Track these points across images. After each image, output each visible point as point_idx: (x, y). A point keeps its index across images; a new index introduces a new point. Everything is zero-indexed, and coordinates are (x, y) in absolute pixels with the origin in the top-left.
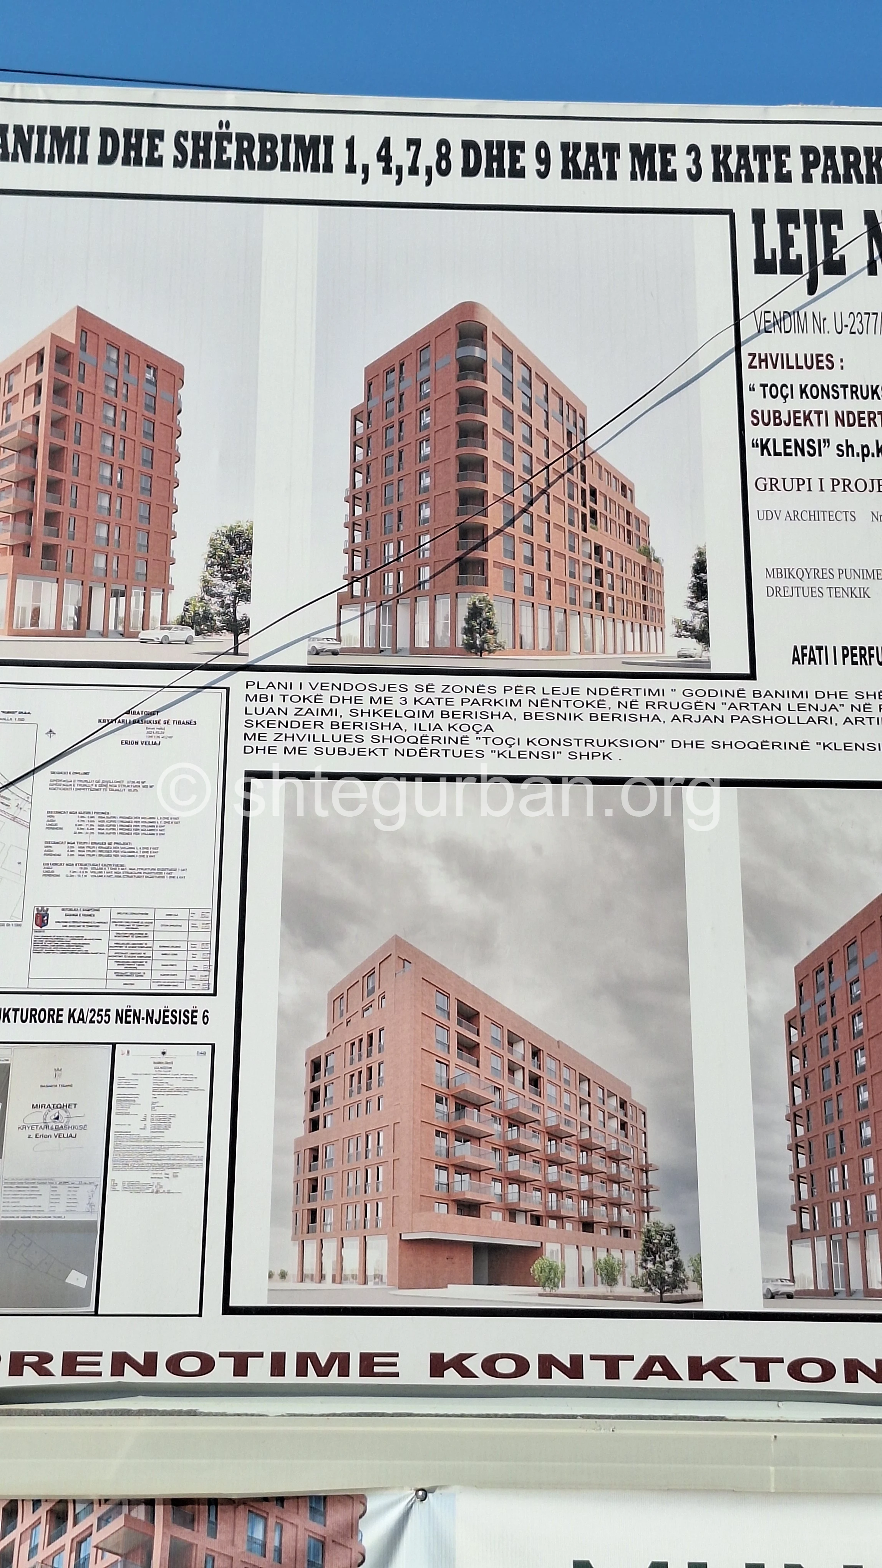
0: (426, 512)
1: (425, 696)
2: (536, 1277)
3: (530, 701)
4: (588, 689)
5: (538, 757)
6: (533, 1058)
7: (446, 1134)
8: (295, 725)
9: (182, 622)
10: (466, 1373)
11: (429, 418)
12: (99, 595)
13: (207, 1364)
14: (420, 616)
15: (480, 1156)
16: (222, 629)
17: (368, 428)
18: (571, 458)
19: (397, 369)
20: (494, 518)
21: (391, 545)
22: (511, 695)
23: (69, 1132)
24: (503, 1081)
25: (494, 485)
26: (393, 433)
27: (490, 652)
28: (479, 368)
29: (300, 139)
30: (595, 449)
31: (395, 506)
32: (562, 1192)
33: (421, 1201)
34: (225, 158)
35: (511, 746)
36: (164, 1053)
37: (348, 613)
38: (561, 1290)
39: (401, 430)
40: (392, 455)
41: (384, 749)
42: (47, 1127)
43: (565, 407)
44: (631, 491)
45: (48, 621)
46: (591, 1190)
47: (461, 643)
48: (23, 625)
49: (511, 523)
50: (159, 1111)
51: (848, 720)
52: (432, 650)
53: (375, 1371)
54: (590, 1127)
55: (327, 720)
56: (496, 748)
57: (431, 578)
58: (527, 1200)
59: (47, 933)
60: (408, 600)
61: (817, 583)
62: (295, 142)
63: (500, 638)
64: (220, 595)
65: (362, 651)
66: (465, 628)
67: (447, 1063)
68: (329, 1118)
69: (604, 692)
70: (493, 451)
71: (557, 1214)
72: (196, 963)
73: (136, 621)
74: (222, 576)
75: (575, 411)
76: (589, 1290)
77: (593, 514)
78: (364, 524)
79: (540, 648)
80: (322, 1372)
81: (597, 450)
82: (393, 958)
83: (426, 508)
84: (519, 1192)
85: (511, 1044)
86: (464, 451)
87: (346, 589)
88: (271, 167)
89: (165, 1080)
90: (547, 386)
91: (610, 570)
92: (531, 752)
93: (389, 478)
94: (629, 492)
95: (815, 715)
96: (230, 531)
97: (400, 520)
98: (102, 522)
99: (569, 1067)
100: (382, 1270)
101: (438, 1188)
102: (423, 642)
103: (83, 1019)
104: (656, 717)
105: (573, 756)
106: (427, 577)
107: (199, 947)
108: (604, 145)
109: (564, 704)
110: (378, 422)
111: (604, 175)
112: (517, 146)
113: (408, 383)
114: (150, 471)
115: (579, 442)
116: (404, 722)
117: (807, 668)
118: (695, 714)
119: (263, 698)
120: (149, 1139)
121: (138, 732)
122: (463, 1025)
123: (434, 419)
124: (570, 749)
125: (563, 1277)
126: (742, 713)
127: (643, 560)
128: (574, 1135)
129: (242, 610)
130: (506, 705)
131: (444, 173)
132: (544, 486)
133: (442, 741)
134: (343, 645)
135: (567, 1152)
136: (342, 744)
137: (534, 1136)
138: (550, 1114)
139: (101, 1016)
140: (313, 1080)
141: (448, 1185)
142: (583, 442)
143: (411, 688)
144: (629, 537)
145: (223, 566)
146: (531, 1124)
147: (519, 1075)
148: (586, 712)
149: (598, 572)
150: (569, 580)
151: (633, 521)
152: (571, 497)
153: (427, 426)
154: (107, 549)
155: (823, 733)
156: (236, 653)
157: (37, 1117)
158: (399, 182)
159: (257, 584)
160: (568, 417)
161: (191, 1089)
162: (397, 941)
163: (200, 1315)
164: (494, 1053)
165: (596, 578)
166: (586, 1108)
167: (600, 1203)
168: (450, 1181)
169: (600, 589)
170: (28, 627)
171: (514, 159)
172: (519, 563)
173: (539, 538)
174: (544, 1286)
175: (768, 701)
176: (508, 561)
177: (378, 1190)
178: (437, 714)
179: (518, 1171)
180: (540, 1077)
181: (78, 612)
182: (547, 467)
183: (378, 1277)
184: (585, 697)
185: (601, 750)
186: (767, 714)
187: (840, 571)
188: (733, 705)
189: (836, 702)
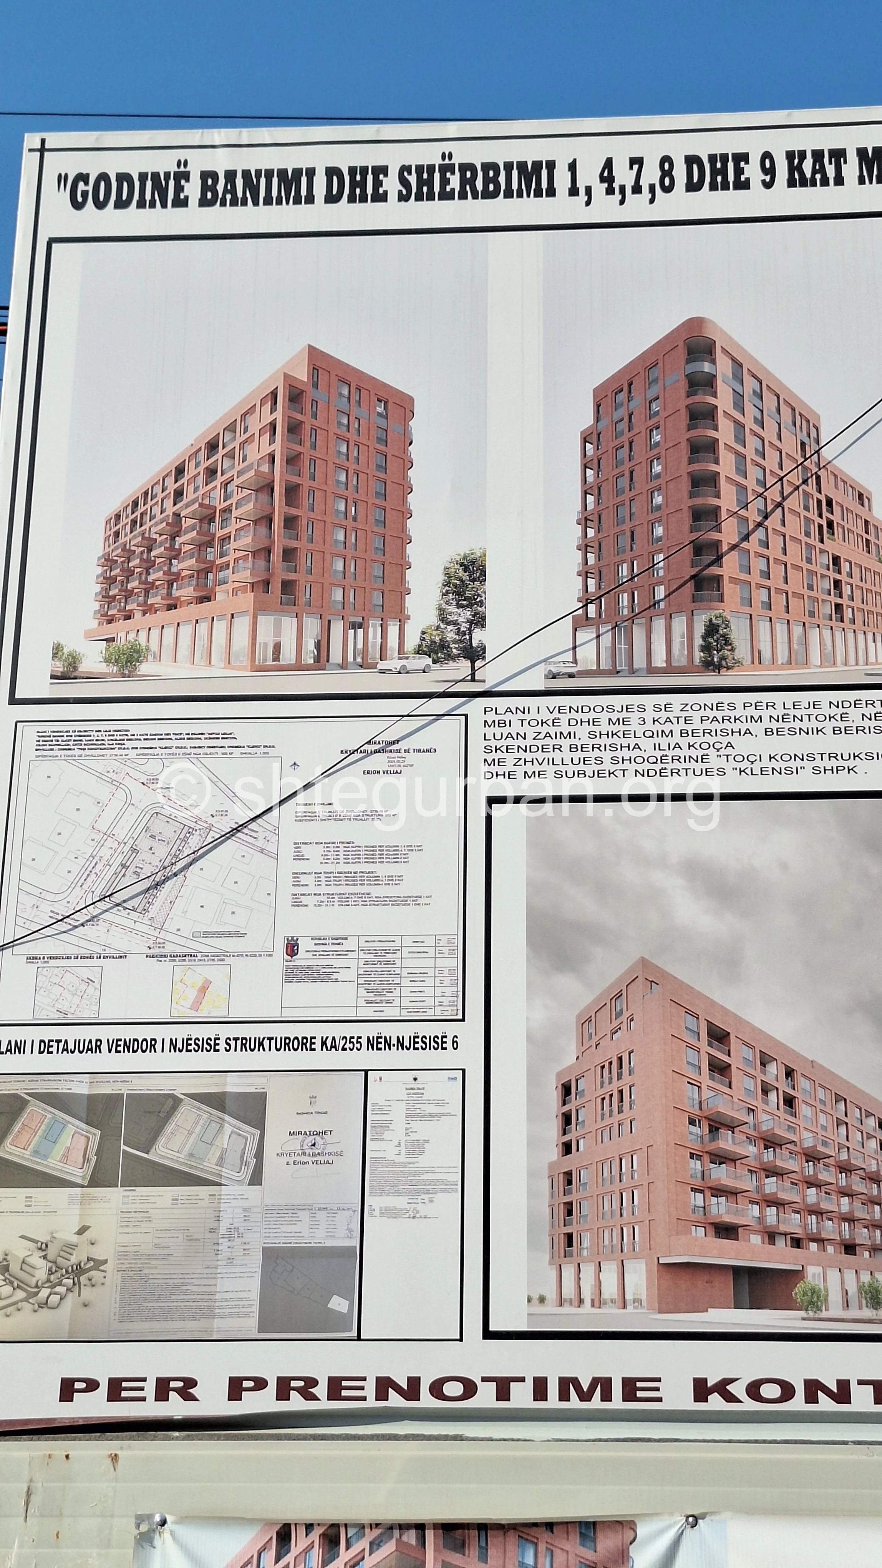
0: (659, 531)
1: (664, 715)
2: (799, 1300)
3: (771, 717)
4: (830, 703)
5: (780, 773)
6: (787, 1079)
7: (701, 1156)
8: (534, 749)
9: (419, 651)
10: (730, 1398)
11: (659, 436)
12: (337, 628)
13: (470, 1389)
14: (656, 636)
15: (736, 1178)
16: (459, 656)
17: (598, 449)
18: (806, 469)
19: (626, 389)
20: (729, 534)
21: (625, 565)
22: (751, 711)
23: (326, 1158)
24: (757, 1102)
25: (727, 500)
26: (624, 453)
27: (728, 668)
28: (709, 383)
29: (522, 166)
30: (830, 459)
31: (627, 527)
32: (822, 1214)
33: (678, 1223)
34: (448, 189)
35: (752, 763)
36: (415, 1079)
37: (585, 635)
38: (824, 1314)
39: (631, 450)
40: (623, 475)
41: (624, 771)
42: (304, 1154)
43: (798, 418)
44: (869, 500)
45: (288, 655)
46: (852, 1212)
47: (698, 661)
48: (265, 660)
49: (746, 538)
50: (413, 1137)
52: (670, 669)
53: (638, 1396)
54: (848, 1148)
55: (565, 743)
56: (738, 765)
57: (666, 597)
58: (787, 1222)
59: (298, 963)
60: (643, 620)
62: (517, 168)
63: (738, 655)
64: (455, 623)
65: (598, 673)
66: (702, 646)
67: (699, 1085)
68: (581, 1142)
69: (846, 704)
70: (726, 466)
71: (817, 1237)
72: (444, 989)
73: (374, 652)
74: (457, 604)
75: (808, 421)
76: (854, 1313)
77: (830, 524)
78: (596, 545)
79: (780, 663)
80: (585, 1396)
81: (833, 460)
82: (641, 980)
83: (659, 526)
84: (778, 1215)
85: (763, 1064)
86: (696, 467)
87: (580, 612)
88: (495, 195)
89: (418, 1106)
90: (778, 398)
91: (849, 580)
92: (773, 769)
93: (620, 499)
94: (866, 501)
96: (464, 559)
97: (633, 540)
98: (338, 556)
99: (824, 1087)
100: (641, 1294)
101: (694, 1211)
102: (659, 660)
103: (335, 1047)
105: (816, 771)
106: (662, 596)
107: (446, 973)
108: (830, 151)
109: (806, 718)
110: (608, 444)
111: (832, 181)
112: (741, 158)
113: (637, 403)
114: (384, 504)
115: (813, 452)
116: (643, 742)
119: (501, 724)
120: (404, 1165)
121: (379, 761)
122: (714, 1046)
123: (665, 438)
124: (814, 764)
125: (826, 1300)
128: (832, 1156)
129: (478, 636)
130: (747, 722)
131: (668, 190)
132: (779, 499)
133: (682, 760)
134: (579, 668)
135: (825, 1173)
136: (581, 767)
137: (791, 1158)
138: (806, 1135)
139: (353, 1043)
140: (564, 1104)
141: (704, 1207)
142: (817, 452)
143: (649, 708)
144: (868, 546)
145: (458, 594)
146: (788, 1146)
147: (773, 1096)
148: (829, 725)
149: (837, 584)
150: (806, 592)
151: (872, 529)
152: (807, 508)
153: (658, 444)
154: (344, 582)
156: (473, 680)
157: (295, 1144)
158: (622, 202)
159: (491, 610)
160: (801, 428)
161: (443, 1115)
162: (644, 963)
163: (461, 1340)
164: (747, 1074)
165: (835, 589)
166: (843, 1129)
167: (861, 1225)
168: (706, 1204)
169: (839, 601)
170: (270, 662)
171: (739, 171)
172: (756, 578)
173: (775, 551)
174: (807, 1310)
176: (743, 576)
177: (633, 1214)
178: (676, 733)
179: (776, 1193)
180: (795, 1097)
181: (318, 645)
182: (781, 479)
183: (637, 1301)
184: (826, 710)
185: (846, 764)
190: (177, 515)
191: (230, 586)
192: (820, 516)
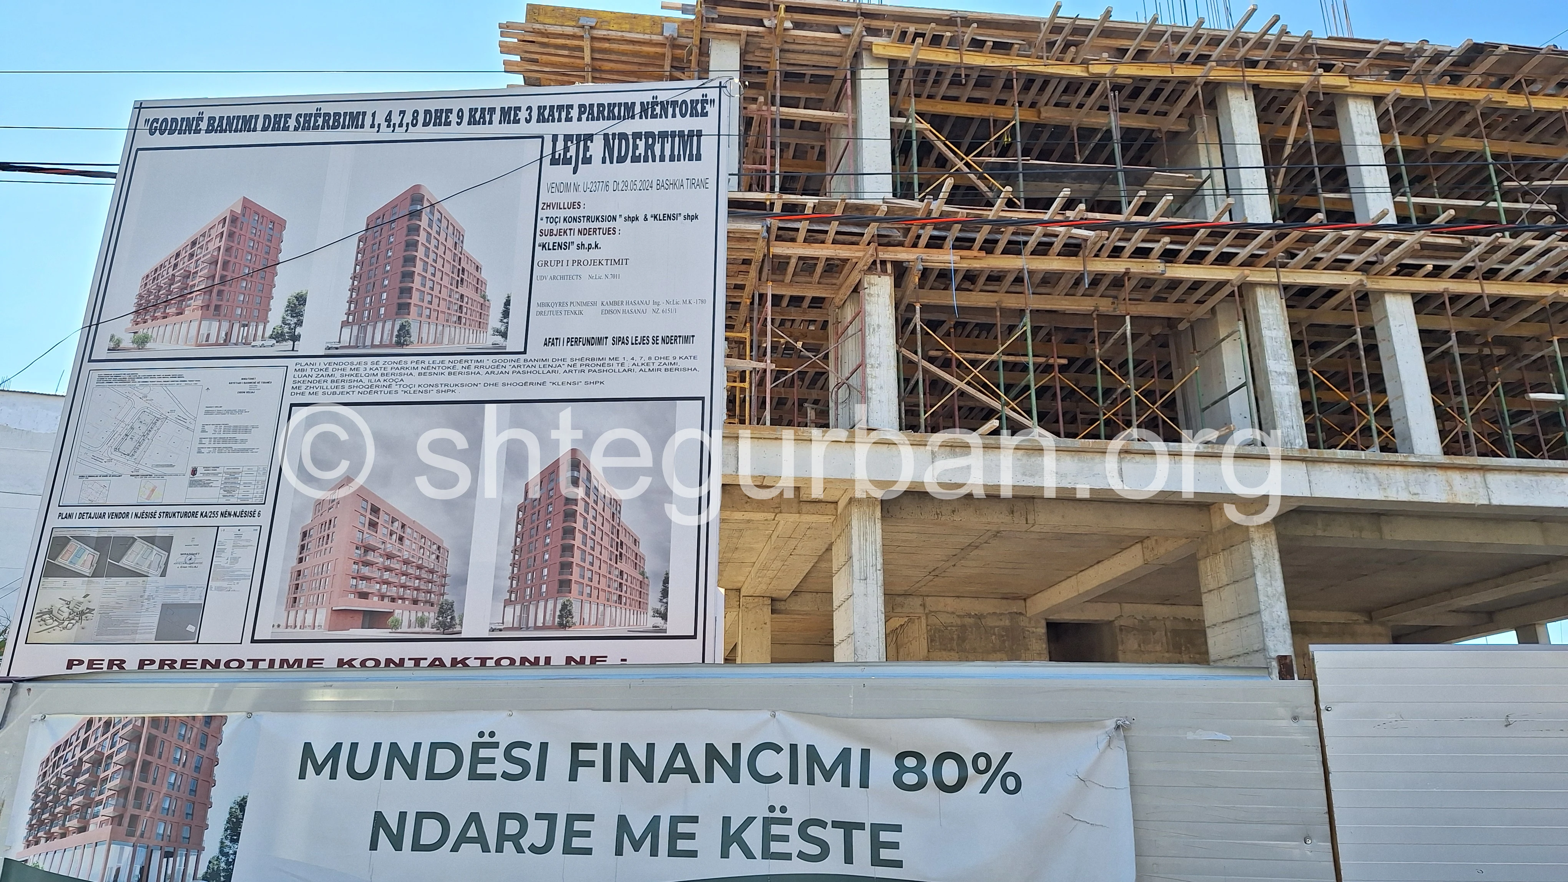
0: (386, 282)
1: (375, 366)
2: (389, 624)
3: (423, 367)
4: (449, 361)
5: (422, 393)
6: (402, 528)
8: (315, 382)
9: (271, 337)
11: (393, 239)
12: (236, 326)
14: (377, 330)
16: (289, 339)
17: (365, 245)
19: (381, 218)
21: (368, 298)
22: (414, 364)
25: (419, 268)
26: (376, 247)
27: (406, 345)
28: (419, 214)
31: (372, 280)
33: (343, 592)
35: (411, 388)
36: (239, 530)
37: (346, 330)
40: (374, 257)
41: (354, 392)
42: (187, 563)
43: (456, 231)
44: (481, 269)
45: (213, 338)
47: (395, 341)
48: (203, 341)
51: (565, 371)
52: (381, 345)
54: (423, 558)
55: (330, 379)
56: (404, 389)
59: (196, 478)
60: (373, 324)
61: (559, 308)
63: (412, 339)
64: (289, 324)
65: (350, 347)
66: (397, 335)
68: (307, 557)
69: (456, 362)
72: (258, 489)
73: (251, 337)
74: (291, 315)
75: (460, 233)
76: (412, 629)
77: (462, 280)
78: (357, 289)
79: (430, 343)
81: (467, 251)
83: (386, 280)
84: (387, 588)
85: (393, 522)
87: (345, 319)
89: (238, 542)
90: (448, 222)
92: (419, 391)
95: (551, 369)
96: (297, 295)
97: (374, 286)
98: (242, 293)
100: (322, 623)
101: (351, 587)
102: (378, 341)
103: (206, 516)
104: (478, 373)
105: (438, 392)
106: (383, 312)
107: (260, 483)
109: (438, 368)
110: (369, 242)
111: (487, 123)
115: (460, 247)
116: (364, 379)
117: (550, 348)
118: (496, 370)
119: (302, 370)
120: (228, 567)
121: (245, 387)
122: (373, 514)
124: (437, 389)
126: (518, 370)
127: (482, 300)
129: (298, 330)
130: (411, 369)
131: (414, 126)
133: (380, 386)
134: (342, 344)
137: (397, 562)
139: (214, 514)
140: (303, 540)
142: (462, 247)
143: (369, 363)
144: (477, 290)
145: (292, 310)
148: (447, 371)
149: (461, 307)
150: (447, 311)
151: (480, 282)
152: (453, 272)
153: (391, 243)
155: (553, 377)
156: (293, 350)
157: (183, 559)
159: (306, 319)
160: (456, 236)
161: (250, 546)
163: (241, 643)
164: (385, 527)
165: (459, 309)
168: (357, 584)
169: (460, 314)
170: (205, 342)
171: (447, 117)
172: (425, 304)
173: (436, 292)
175: (530, 364)
176: (420, 303)
178: (379, 374)
181: (227, 334)
182: (444, 259)
184: (447, 364)
185: (452, 388)
186: (529, 369)
187: (571, 303)
188: (514, 366)
189: (561, 363)
191: (192, 308)
192: (459, 276)
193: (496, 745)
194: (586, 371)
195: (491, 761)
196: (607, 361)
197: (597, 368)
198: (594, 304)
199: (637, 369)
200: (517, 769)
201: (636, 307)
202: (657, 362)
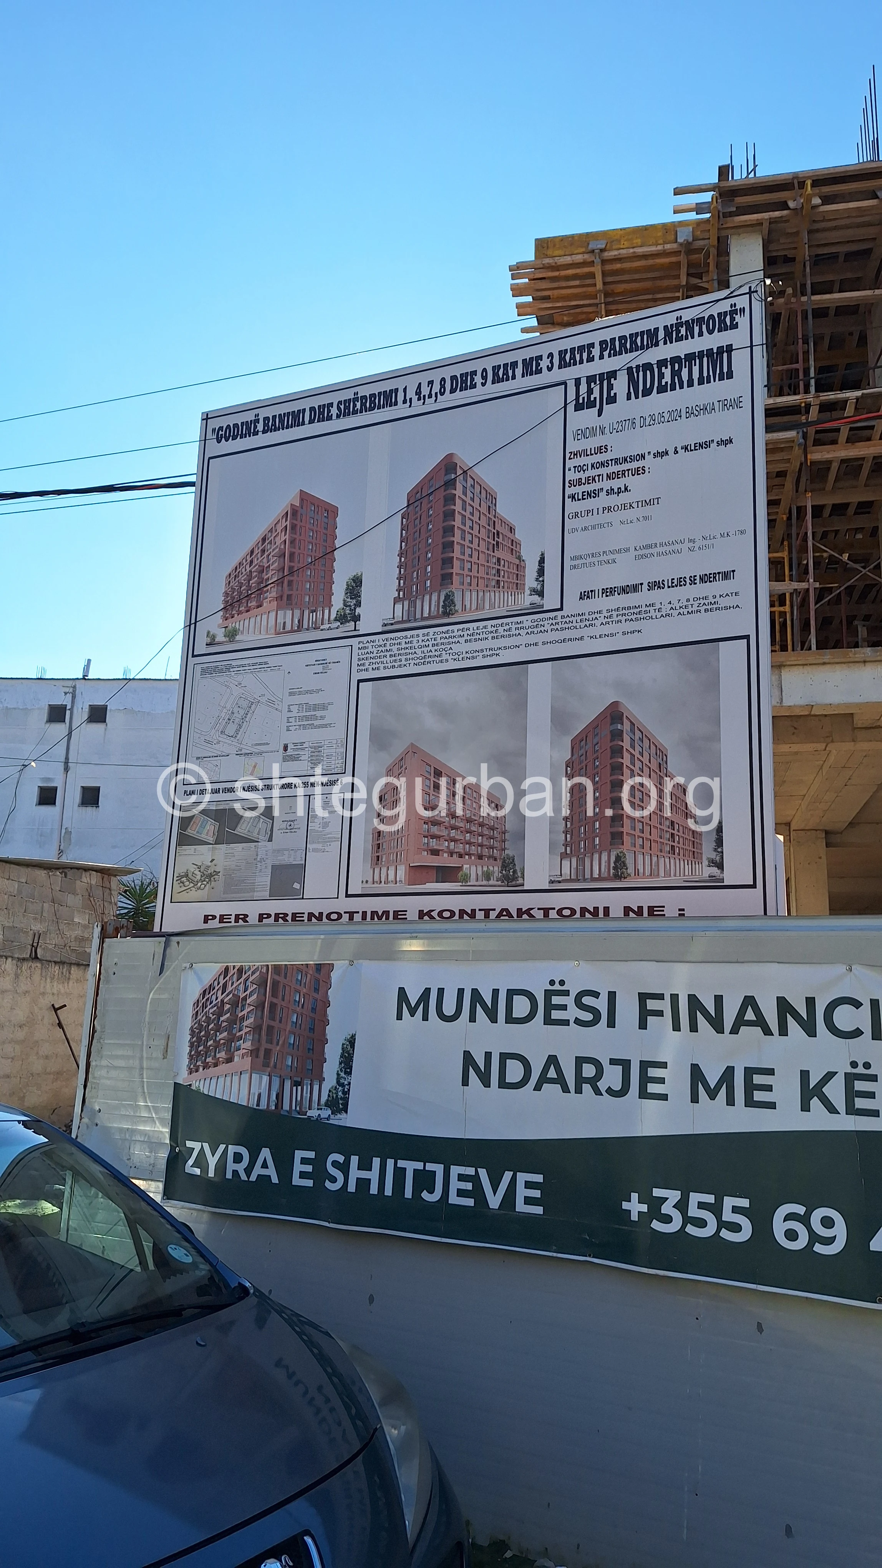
0: (429, 555)
1: (426, 638)
2: (459, 879)
3: (469, 633)
4: (492, 625)
5: (470, 659)
8: (376, 658)
9: (336, 620)
11: (432, 526)
12: (306, 613)
14: (425, 603)
16: (350, 620)
17: (408, 521)
18: (490, 519)
19: (420, 491)
21: (415, 573)
22: (460, 632)
23: (295, 830)
25: (457, 537)
26: (418, 521)
27: (452, 614)
28: (453, 483)
30: (500, 513)
31: (417, 555)
32: (483, 846)
33: (417, 851)
34: (356, 409)
35: (459, 655)
37: (398, 606)
40: (417, 531)
41: (410, 663)
42: (287, 829)
43: (489, 495)
44: (515, 530)
45: (288, 627)
46: (482, 842)
47: (442, 612)
48: (280, 628)
49: (463, 554)
51: (602, 624)
52: (430, 617)
55: (388, 654)
56: (454, 657)
58: (458, 848)
59: (287, 754)
60: (421, 597)
61: (592, 560)
62: (383, 395)
63: (457, 609)
64: (349, 606)
65: (403, 622)
66: (443, 605)
69: (498, 625)
70: (457, 521)
71: (469, 853)
72: (338, 761)
73: (319, 622)
74: (351, 597)
75: (492, 496)
76: (479, 883)
77: (497, 543)
78: (405, 565)
79: (473, 610)
80: (379, 918)
82: (411, 752)
83: (429, 553)
87: (397, 595)
88: (373, 409)
90: (480, 487)
91: (503, 568)
92: (467, 657)
93: (415, 542)
95: (587, 623)
96: (354, 577)
97: (419, 561)
98: (308, 581)
100: (402, 878)
101: (424, 845)
102: (427, 613)
104: (519, 634)
106: (429, 585)
107: (339, 754)
108: (511, 363)
110: (411, 518)
111: (510, 378)
116: (418, 651)
117: (586, 601)
118: (535, 630)
119: (365, 648)
120: (322, 832)
121: (320, 668)
122: (436, 777)
123: (434, 512)
124: (483, 654)
126: (555, 627)
127: (517, 562)
129: (358, 611)
130: (457, 637)
133: (432, 657)
134: (395, 620)
136: (393, 663)
143: (421, 635)
144: (512, 552)
145: (350, 593)
146: (475, 823)
148: (490, 636)
149: (498, 570)
150: (486, 576)
151: (514, 544)
152: (489, 537)
154: (310, 593)
155: (591, 631)
156: (355, 630)
159: (363, 599)
162: (413, 745)
163: (338, 898)
165: (497, 573)
167: (485, 848)
168: (429, 842)
169: (498, 578)
170: (281, 630)
172: (466, 572)
173: (474, 559)
174: (462, 882)
175: (567, 620)
176: (461, 572)
177: (401, 847)
178: (430, 645)
179: (454, 837)
181: (299, 621)
182: (479, 525)
183: (401, 881)
184: (490, 629)
185: (495, 652)
186: (566, 626)
187: (604, 552)
188: (552, 624)
189: (598, 616)
190: (250, 571)
191: (268, 600)
192: (494, 540)
193: (566, 993)
194: (623, 621)
195: (564, 1007)
196: (644, 609)
197: (633, 617)
198: (627, 550)
199: (675, 613)
200: (588, 1017)
201: (670, 548)
202: (696, 604)
